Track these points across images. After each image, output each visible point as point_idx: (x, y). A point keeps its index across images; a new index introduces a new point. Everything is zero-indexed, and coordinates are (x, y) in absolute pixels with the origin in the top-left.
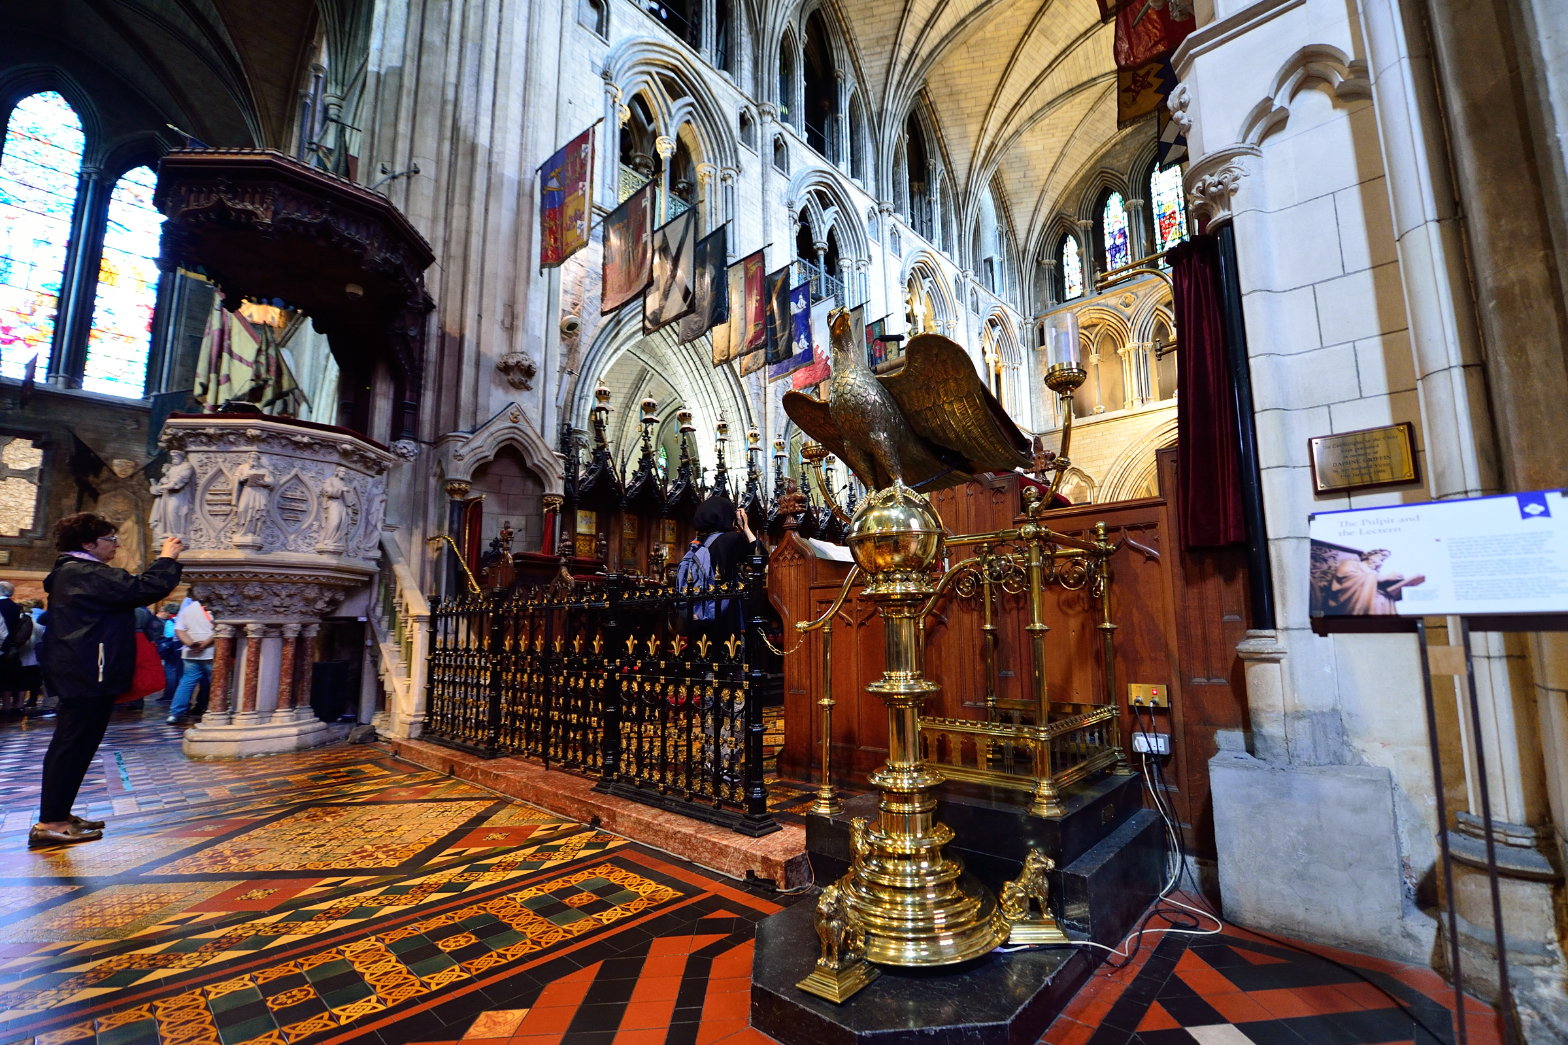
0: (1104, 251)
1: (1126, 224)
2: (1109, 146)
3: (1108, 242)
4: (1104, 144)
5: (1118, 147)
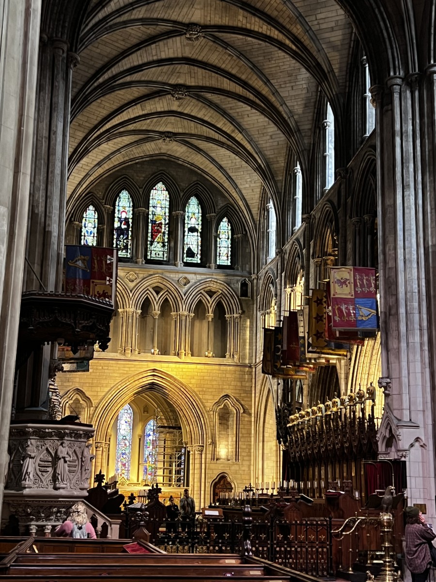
0: (112, 229)
1: (131, 216)
2: (134, 162)
3: (117, 224)
4: (131, 160)
5: (138, 166)
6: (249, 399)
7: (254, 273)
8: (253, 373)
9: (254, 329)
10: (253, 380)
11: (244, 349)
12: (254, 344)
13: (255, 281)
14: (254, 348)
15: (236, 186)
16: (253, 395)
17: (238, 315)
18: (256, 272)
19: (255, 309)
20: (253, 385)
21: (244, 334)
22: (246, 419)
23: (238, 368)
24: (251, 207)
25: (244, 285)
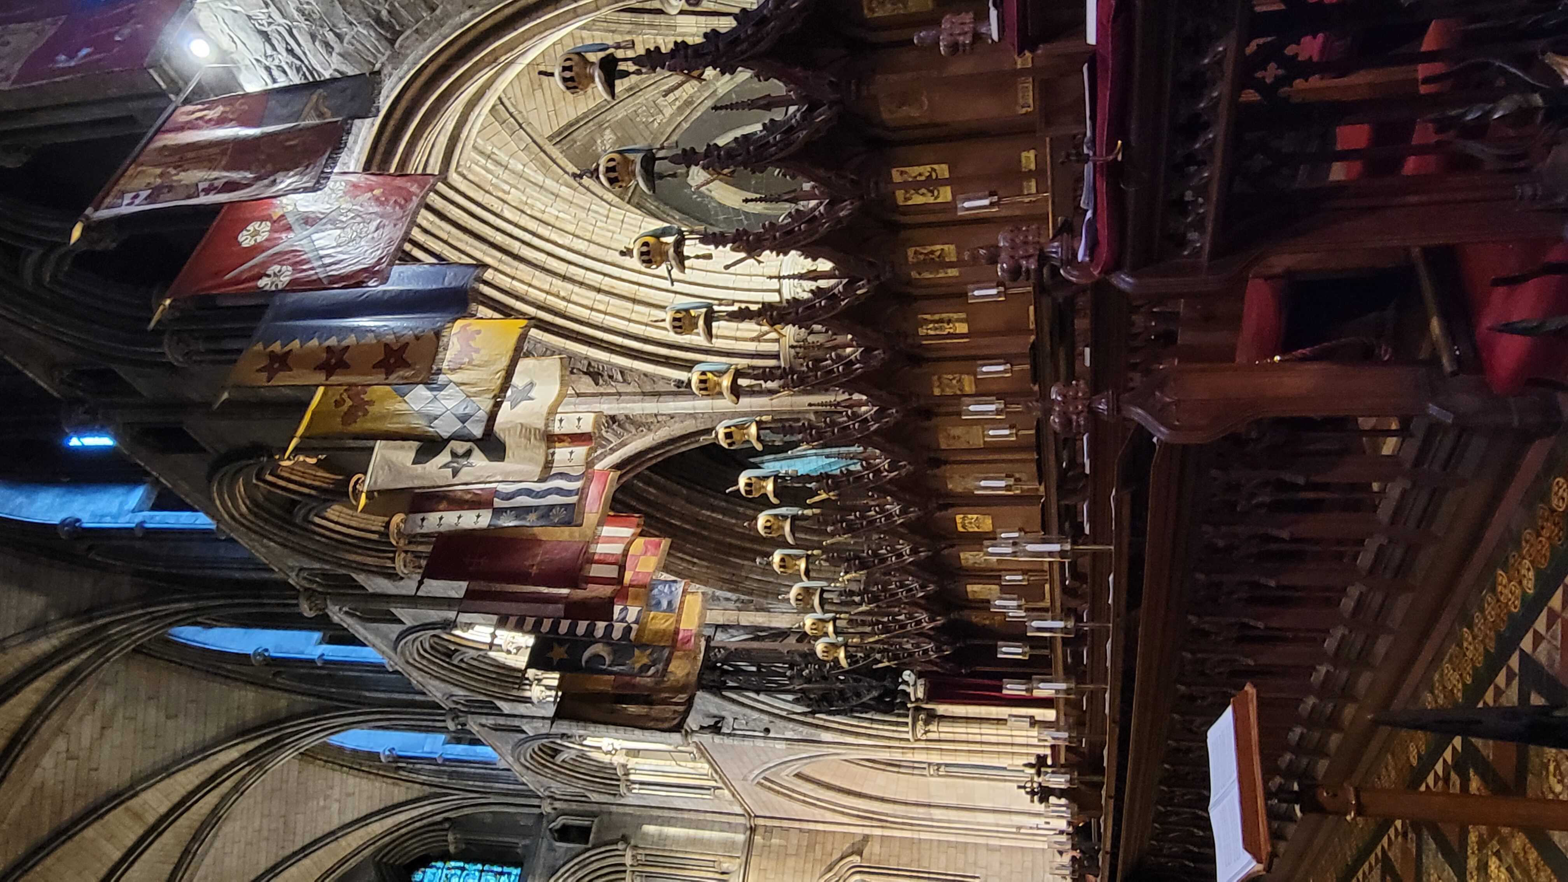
6: (831, 838)
7: (539, 807)
8: (769, 823)
9: (666, 814)
10: (785, 824)
11: (707, 844)
12: (701, 816)
13: (558, 805)
14: (709, 817)
15: (332, 835)
16: (820, 827)
17: (629, 853)
18: (536, 802)
19: (621, 810)
20: (797, 825)
21: (676, 840)
22: (877, 849)
23: (754, 861)
24: (390, 804)
25: (565, 834)
